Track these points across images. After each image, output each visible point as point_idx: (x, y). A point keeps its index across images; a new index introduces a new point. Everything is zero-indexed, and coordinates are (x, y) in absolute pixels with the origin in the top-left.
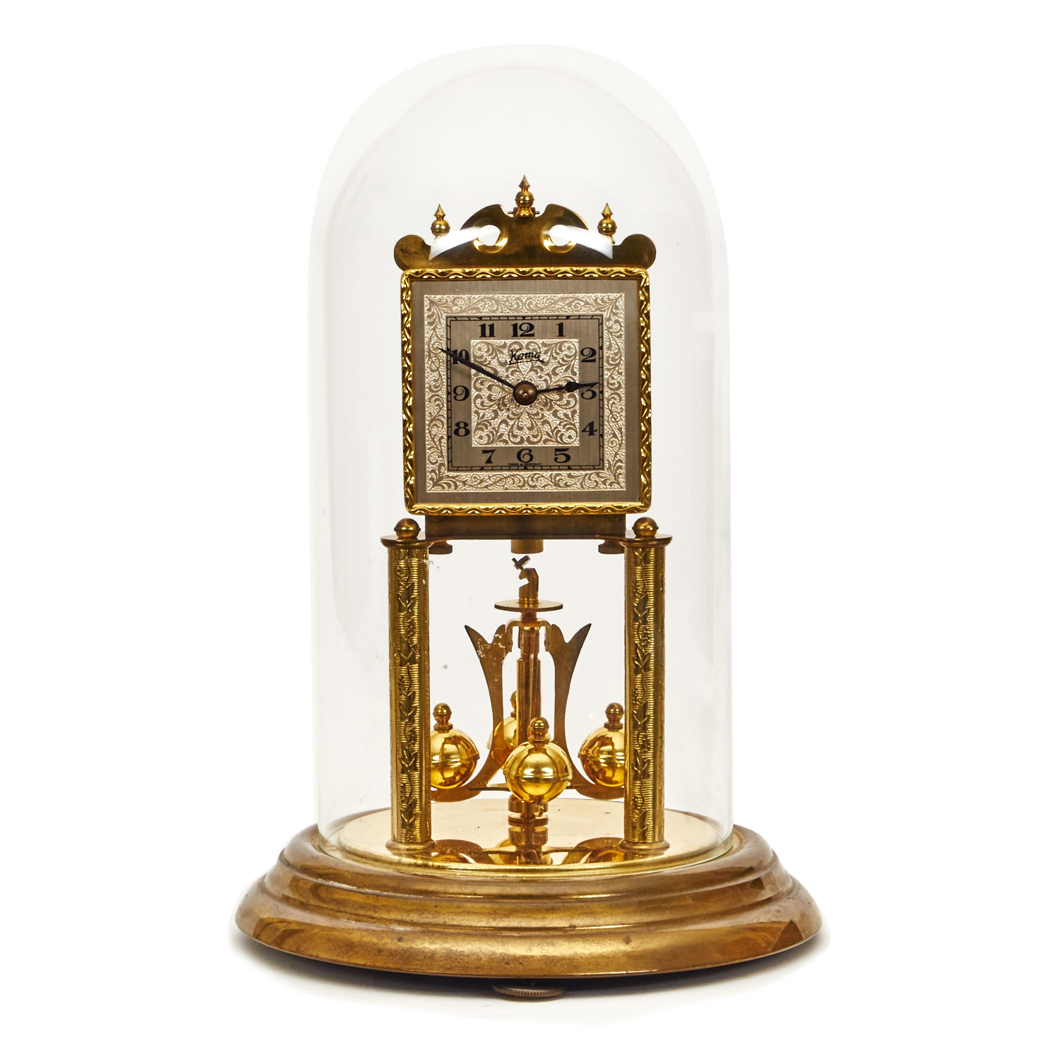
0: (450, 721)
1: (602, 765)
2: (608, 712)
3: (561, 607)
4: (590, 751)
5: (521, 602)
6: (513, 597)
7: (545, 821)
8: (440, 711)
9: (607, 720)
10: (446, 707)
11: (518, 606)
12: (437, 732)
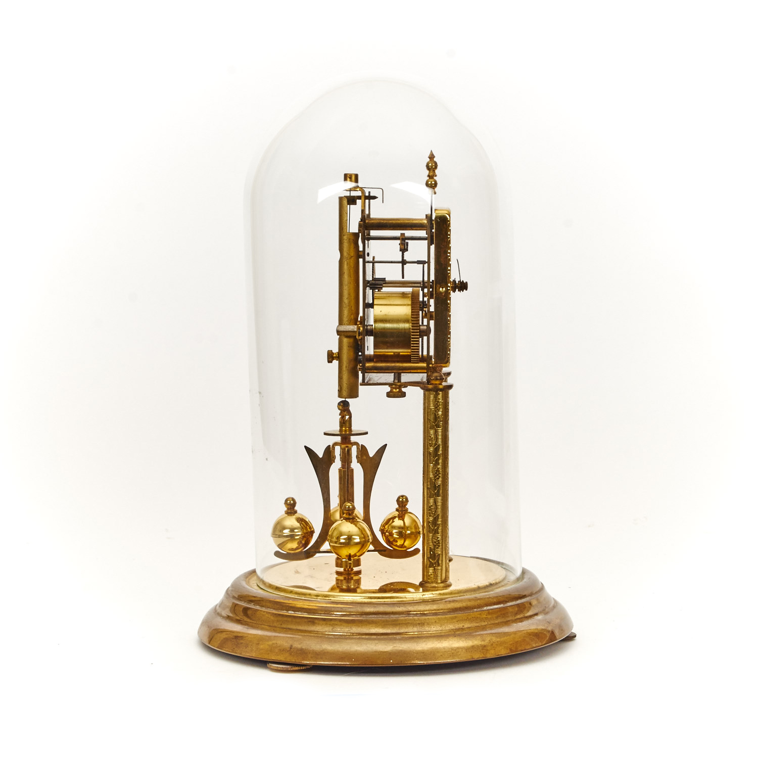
0: (296, 508)
1: (395, 536)
2: (398, 500)
3: (366, 433)
4: (386, 527)
5: (341, 430)
6: (336, 428)
7: (359, 572)
8: (288, 502)
9: (397, 506)
10: (293, 499)
11: (338, 433)
12: (287, 515)
